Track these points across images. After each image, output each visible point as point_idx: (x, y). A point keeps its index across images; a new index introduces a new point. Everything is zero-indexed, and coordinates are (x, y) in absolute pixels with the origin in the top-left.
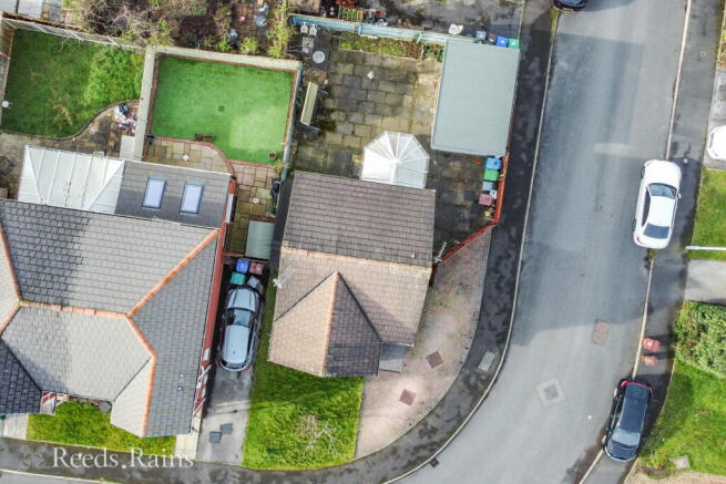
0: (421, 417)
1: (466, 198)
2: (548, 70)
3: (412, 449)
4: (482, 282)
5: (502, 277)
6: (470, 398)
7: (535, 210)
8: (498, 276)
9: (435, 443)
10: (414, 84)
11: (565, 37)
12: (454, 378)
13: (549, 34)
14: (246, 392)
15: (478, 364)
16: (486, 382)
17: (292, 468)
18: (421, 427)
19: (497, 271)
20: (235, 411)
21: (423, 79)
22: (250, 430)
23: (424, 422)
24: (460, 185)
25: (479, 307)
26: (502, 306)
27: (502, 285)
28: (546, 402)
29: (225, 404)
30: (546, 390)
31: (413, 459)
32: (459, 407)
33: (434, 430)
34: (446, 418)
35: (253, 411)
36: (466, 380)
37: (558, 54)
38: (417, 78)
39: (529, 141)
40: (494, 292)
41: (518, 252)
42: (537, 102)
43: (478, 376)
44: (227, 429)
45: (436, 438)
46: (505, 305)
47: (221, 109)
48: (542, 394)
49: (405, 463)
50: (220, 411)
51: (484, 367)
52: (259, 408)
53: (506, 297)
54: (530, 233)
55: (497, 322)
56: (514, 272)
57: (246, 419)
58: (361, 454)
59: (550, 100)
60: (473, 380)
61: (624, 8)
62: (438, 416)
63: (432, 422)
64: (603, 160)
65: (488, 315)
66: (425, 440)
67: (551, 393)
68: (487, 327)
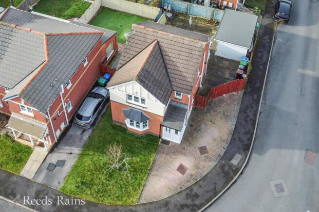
0: (189, 184)
2: (273, 41)
3: (179, 206)
4: (236, 115)
5: (248, 116)
6: (224, 180)
7: (267, 90)
8: (245, 115)
9: (195, 205)
10: (209, 33)
11: (280, 32)
12: (215, 163)
15: (231, 159)
16: (236, 172)
17: (93, 200)
18: (188, 191)
19: (245, 112)
20: (71, 153)
22: (75, 167)
23: (190, 188)
24: (228, 70)
25: (233, 128)
26: (247, 130)
27: (248, 119)
28: (276, 195)
29: (67, 148)
30: (276, 186)
32: (215, 184)
33: (197, 196)
34: (206, 189)
35: (82, 155)
36: (222, 167)
37: (277, 36)
38: (211, 31)
39: (264, 62)
40: (244, 123)
41: (258, 107)
42: (268, 49)
43: (230, 166)
44: (61, 163)
45: (197, 202)
46: (249, 130)
48: (273, 188)
50: (62, 151)
51: (235, 162)
52: (86, 155)
53: (250, 127)
54: (265, 99)
55: (245, 138)
56: (255, 115)
57: (76, 159)
58: (142, 201)
59: (274, 50)
60: (226, 168)
61: (306, 27)
62: (200, 186)
63: (196, 189)
65: (238, 133)
66: (189, 202)
67: (280, 188)
68: (237, 139)
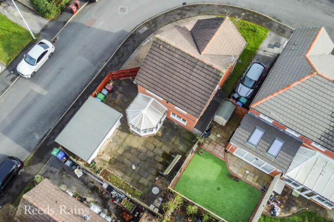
0: (182, 21)
1: (117, 95)
2: (46, 137)
3: (192, 11)
4: (129, 60)
5: (119, 59)
6: (157, 20)
7: (89, 79)
8: (120, 60)
9: (181, 10)
10: (113, 158)
11: (29, 149)
12: (160, 29)
13: (35, 154)
14: (256, 57)
15: (147, 31)
16: (148, 23)
17: (247, 22)
18: (184, 17)
19: (120, 62)
20: (264, 51)
21: (107, 158)
22: (260, 42)
23: (182, 18)
24: (116, 102)
25: (135, 51)
26: (125, 48)
27: (120, 55)
28: (127, 7)
29: (268, 55)
30: (124, 11)
31: (193, 8)
32: (164, 18)
33: (179, 14)
34: (171, 16)
35: (257, 48)
36: (156, 26)
38: (111, 160)
39: (74, 109)
40: (125, 54)
41: (106, 66)
42: (60, 124)
43: (150, 26)
44: (270, 46)
45: (179, 11)
46: (124, 48)
47: (219, 189)
48: (127, 11)
49: (197, 7)
50: (272, 54)
51: (145, 28)
52: (253, 48)
53: (122, 51)
54: (96, 71)
55: (131, 42)
56: (113, 59)
57: (261, 46)
59: (53, 123)
60: (153, 26)
62: (174, 18)
63: (179, 17)
64: (46, 88)
65: (133, 47)
66: (184, 12)
67: (123, 10)
68: (136, 42)
